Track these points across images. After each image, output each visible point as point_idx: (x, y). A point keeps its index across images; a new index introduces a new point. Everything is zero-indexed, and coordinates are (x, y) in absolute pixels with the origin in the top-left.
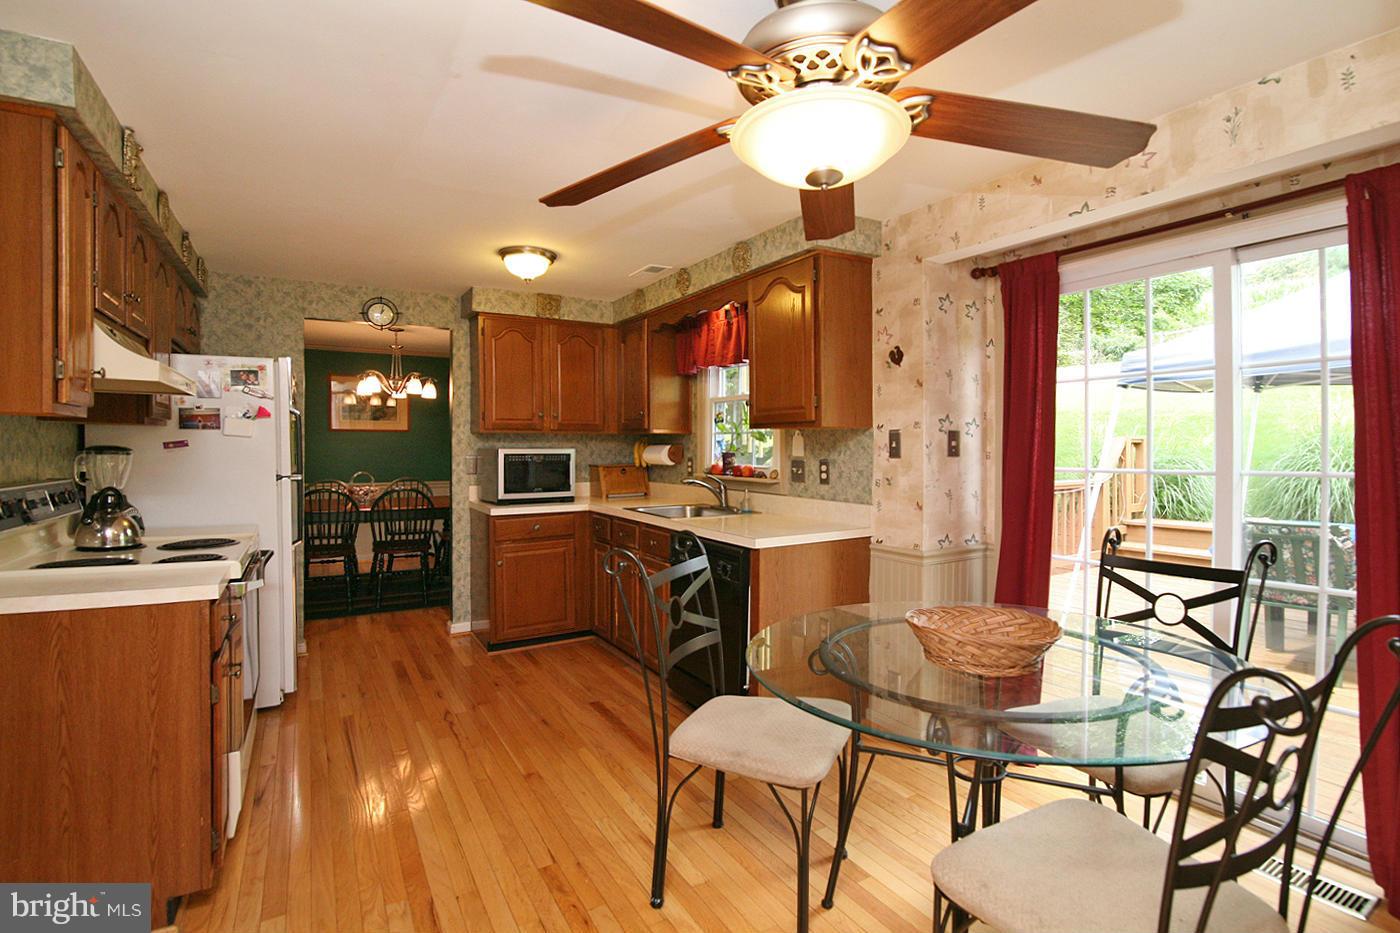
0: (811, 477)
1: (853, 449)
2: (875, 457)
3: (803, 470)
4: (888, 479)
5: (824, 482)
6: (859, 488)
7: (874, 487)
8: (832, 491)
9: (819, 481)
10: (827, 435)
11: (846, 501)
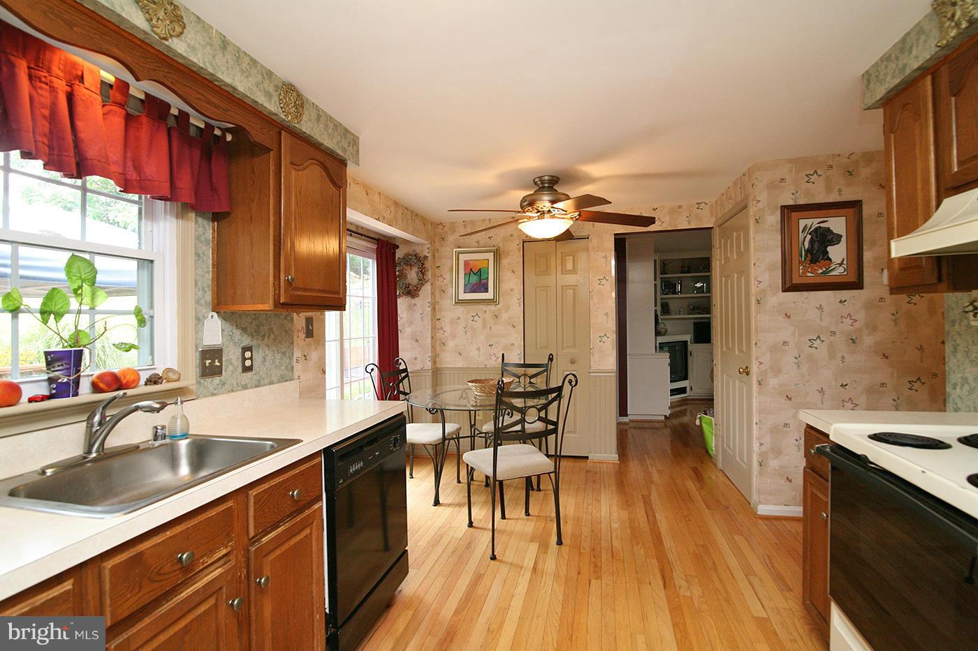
0: (231, 368)
1: (276, 333)
2: (295, 337)
3: (220, 361)
4: (305, 356)
5: (247, 369)
6: (283, 368)
7: (295, 364)
8: (256, 378)
9: (240, 369)
10: (249, 320)
11: (272, 383)
